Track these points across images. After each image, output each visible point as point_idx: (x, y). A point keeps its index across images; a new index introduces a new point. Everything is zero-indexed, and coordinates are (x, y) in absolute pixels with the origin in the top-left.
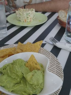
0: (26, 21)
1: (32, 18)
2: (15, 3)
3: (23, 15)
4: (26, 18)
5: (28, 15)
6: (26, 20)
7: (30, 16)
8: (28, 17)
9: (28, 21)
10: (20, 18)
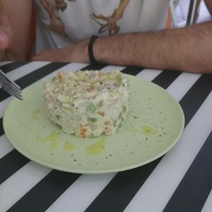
0: (87, 134)
1: (115, 122)
2: (59, 19)
3: (71, 110)
4: (85, 121)
5: (95, 109)
6: (85, 130)
7: (103, 114)
8: (94, 120)
9: (92, 135)
10: (58, 117)
